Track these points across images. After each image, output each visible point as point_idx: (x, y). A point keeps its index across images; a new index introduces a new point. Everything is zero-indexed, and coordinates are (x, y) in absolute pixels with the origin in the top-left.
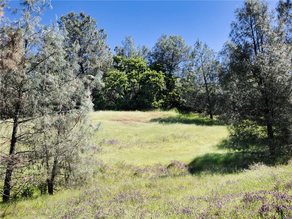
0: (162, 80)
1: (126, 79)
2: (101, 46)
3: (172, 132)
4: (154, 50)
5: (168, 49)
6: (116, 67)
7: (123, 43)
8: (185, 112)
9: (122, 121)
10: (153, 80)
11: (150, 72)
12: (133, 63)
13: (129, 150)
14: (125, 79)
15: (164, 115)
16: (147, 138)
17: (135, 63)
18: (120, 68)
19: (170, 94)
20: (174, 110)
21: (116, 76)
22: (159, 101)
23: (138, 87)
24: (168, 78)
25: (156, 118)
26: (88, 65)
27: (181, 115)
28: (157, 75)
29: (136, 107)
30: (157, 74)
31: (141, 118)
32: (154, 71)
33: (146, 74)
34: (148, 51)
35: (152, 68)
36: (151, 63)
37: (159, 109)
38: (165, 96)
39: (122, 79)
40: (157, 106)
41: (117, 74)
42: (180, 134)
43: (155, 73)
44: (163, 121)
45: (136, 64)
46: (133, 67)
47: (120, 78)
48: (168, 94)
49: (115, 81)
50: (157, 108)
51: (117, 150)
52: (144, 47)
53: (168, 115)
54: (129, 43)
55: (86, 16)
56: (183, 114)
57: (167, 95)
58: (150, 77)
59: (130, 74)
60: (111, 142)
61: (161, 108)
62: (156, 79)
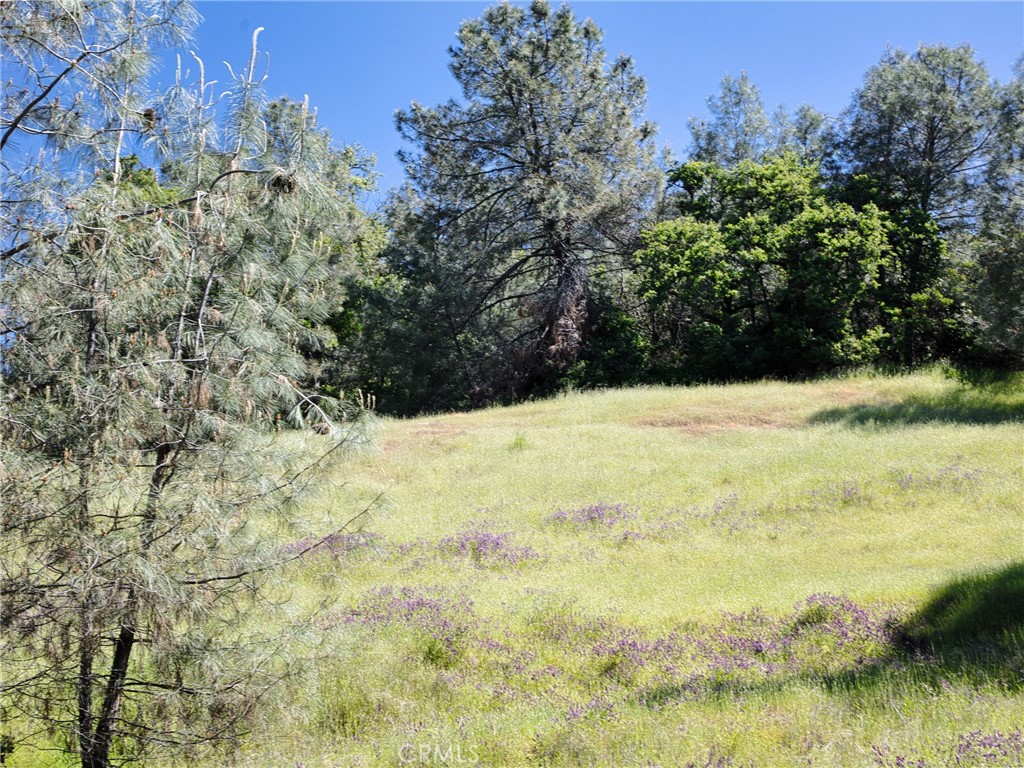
0: (877, 242)
1: (720, 249)
2: (614, 127)
3: (892, 464)
4: (848, 121)
5: (907, 108)
6: (685, 208)
7: (713, 109)
8: (987, 374)
9: (686, 425)
10: (838, 245)
11: (821, 211)
12: (752, 183)
13: (664, 549)
14: (712, 249)
15: (884, 393)
16: (768, 493)
17: (760, 180)
18: (701, 211)
19: (918, 301)
20: (937, 371)
21: (677, 242)
22: (866, 334)
23: (775, 280)
24: (907, 234)
25: (844, 405)
26: (561, 205)
27: (968, 385)
28: (854, 224)
29: (764, 365)
30: (853, 216)
31: (775, 409)
32: (839, 206)
33: (806, 223)
34: (822, 129)
35: (832, 197)
36: (836, 177)
37: (870, 368)
38: (897, 310)
39: (700, 254)
40: (859, 357)
41: (681, 233)
42: (933, 469)
43: (847, 212)
44: (867, 419)
45: (763, 187)
46: (746, 198)
47: (695, 247)
48: (910, 303)
49: (674, 262)
50: (857, 364)
51: (604, 553)
52: (803, 114)
53: (899, 390)
54: (737, 104)
55: (551, 12)
56: (977, 381)
57: (904, 304)
58: (824, 236)
59: (737, 227)
60: (593, 516)
61: (877, 361)
62: (850, 238)
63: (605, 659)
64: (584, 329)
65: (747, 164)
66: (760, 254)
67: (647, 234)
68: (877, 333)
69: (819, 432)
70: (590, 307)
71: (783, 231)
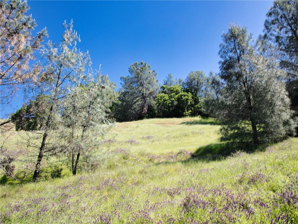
0: (190, 98)
1: (168, 98)
2: (153, 80)
3: (192, 130)
4: (186, 80)
5: (194, 79)
6: (163, 92)
7: (167, 78)
8: (205, 117)
9: (162, 124)
11: (182, 93)
12: (172, 89)
13: (159, 142)
15: (191, 120)
16: (174, 134)
18: (165, 93)
20: (198, 117)
21: (161, 97)
22: (188, 111)
23: (176, 103)
24: (194, 97)
25: (185, 121)
26: (145, 91)
27: (203, 119)
28: (187, 95)
29: (174, 115)
31: (175, 122)
33: (180, 95)
34: (182, 81)
35: (184, 91)
36: (184, 88)
37: (189, 116)
38: (193, 108)
42: (198, 131)
43: (186, 93)
44: (189, 124)
45: (174, 89)
46: (172, 91)
47: (164, 98)
48: (195, 107)
49: (161, 100)
50: (187, 116)
51: (150, 143)
52: (180, 79)
53: (193, 120)
54: (170, 77)
55: (143, 63)
56: (204, 118)
58: (183, 97)
59: (170, 95)
60: (148, 137)
61: (190, 115)
62: (186, 97)
63: (150, 159)
64: (148, 110)
65: (172, 86)
66: (173, 99)
67: (157, 96)
68: (190, 111)
69: (181, 126)
70: (148, 106)
71: (177, 96)
